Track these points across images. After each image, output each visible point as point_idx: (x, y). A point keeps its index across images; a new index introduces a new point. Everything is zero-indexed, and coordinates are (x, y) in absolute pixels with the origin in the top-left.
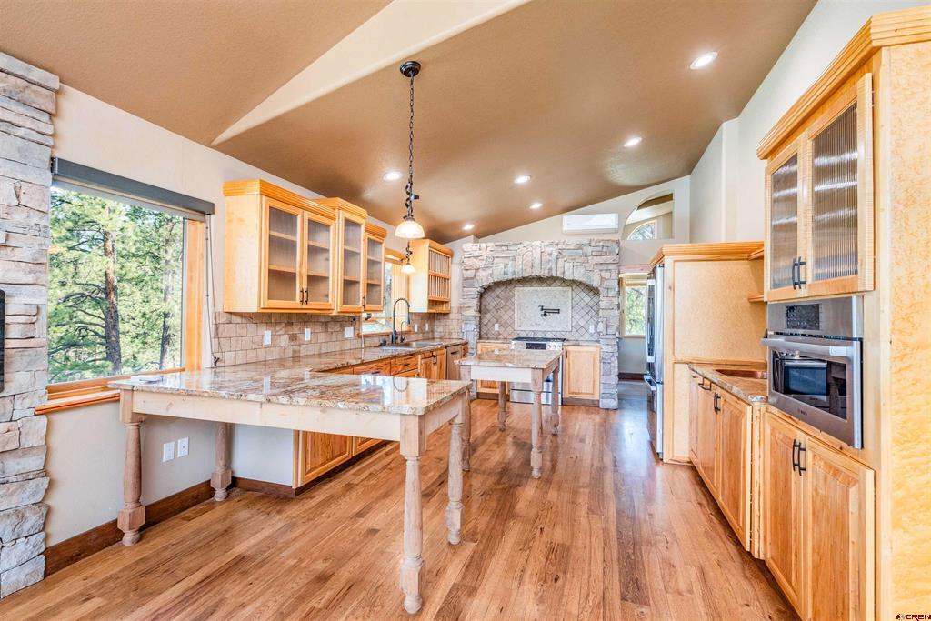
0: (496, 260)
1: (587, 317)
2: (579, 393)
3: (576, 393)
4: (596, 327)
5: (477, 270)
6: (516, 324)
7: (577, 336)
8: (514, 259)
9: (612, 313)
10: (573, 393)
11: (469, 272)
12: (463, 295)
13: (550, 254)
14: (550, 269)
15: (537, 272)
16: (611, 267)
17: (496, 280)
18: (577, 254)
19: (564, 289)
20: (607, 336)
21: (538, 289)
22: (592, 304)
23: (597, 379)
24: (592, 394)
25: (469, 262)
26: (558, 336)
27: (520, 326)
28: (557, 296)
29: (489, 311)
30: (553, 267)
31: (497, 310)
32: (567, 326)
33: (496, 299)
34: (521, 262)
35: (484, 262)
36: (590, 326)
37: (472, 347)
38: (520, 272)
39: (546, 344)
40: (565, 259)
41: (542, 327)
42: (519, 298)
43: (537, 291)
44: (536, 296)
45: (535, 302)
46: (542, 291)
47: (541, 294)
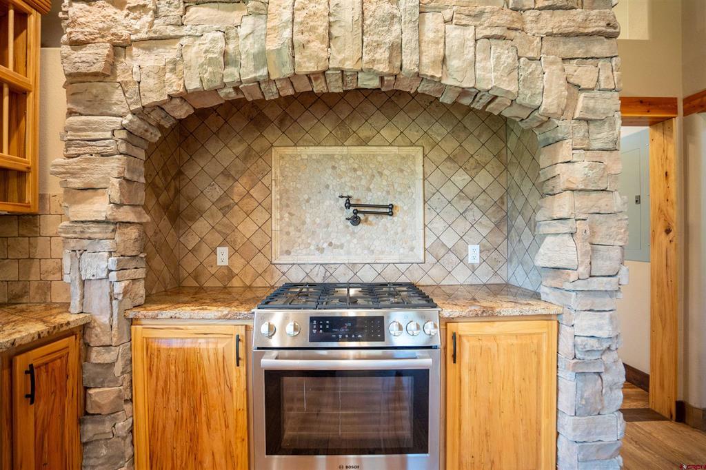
1: (462, 226)
5: (120, 48)
6: (276, 247)
7: (436, 273)
11: (86, 53)
17: (194, 85)
19: (404, 153)
20: (596, 284)
21: (337, 150)
27: (288, 253)
28: (386, 172)
29: (201, 213)
30: (405, 38)
31: (226, 210)
32: (412, 249)
33: (220, 179)
34: (287, 15)
35: (147, 18)
36: (470, 247)
37: (105, 340)
38: (286, 52)
39: (381, 318)
40: (447, 14)
41: (348, 253)
42: (285, 177)
43: (332, 157)
44: (329, 171)
45: (327, 187)
46: (345, 158)
47: (343, 167)
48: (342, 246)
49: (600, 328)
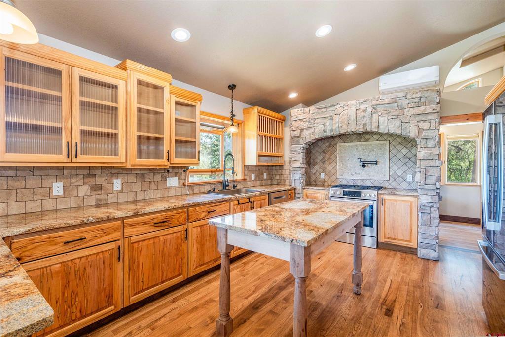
0: (317, 121)
1: (405, 168)
2: (395, 239)
3: (391, 239)
4: (414, 177)
5: (302, 130)
6: (338, 173)
7: (394, 184)
8: (332, 119)
9: (432, 163)
10: (388, 238)
11: (296, 132)
12: (292, 151)
13: (365, 111)
14: (365, 125)
15: (352, 128)
16: (429, 117)
17: (317, 137)
18: (392, 108)
19: (382, 142)
20: (426, 187)
21: (358, 144)
22: (409, 155)
23: (415, 228)
24: (409, 242)
25: (295, 124)
26: (377, 184)
27: (342, 175)
28: (375, 150)
29: (317, 163)
30: (367, 122)
31: (323, 162)
32: (384, 176)
33: (322, 153)
34: (338, 120)
35: (307, 123)
36: (408, 176)
37: (299, 192)
38: (338, 129)
39: (361, 192)
40: (380, 114)
41: (362, 176)
42: (341, 152)
43: (356, 146)
44: (355, 150)
45: (355, 155)
46: (360, 146)
47: (360, 148)
48: (359, 174)
49: (428, 199)
